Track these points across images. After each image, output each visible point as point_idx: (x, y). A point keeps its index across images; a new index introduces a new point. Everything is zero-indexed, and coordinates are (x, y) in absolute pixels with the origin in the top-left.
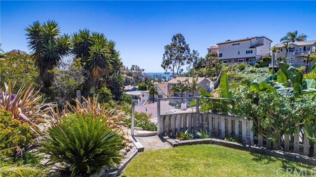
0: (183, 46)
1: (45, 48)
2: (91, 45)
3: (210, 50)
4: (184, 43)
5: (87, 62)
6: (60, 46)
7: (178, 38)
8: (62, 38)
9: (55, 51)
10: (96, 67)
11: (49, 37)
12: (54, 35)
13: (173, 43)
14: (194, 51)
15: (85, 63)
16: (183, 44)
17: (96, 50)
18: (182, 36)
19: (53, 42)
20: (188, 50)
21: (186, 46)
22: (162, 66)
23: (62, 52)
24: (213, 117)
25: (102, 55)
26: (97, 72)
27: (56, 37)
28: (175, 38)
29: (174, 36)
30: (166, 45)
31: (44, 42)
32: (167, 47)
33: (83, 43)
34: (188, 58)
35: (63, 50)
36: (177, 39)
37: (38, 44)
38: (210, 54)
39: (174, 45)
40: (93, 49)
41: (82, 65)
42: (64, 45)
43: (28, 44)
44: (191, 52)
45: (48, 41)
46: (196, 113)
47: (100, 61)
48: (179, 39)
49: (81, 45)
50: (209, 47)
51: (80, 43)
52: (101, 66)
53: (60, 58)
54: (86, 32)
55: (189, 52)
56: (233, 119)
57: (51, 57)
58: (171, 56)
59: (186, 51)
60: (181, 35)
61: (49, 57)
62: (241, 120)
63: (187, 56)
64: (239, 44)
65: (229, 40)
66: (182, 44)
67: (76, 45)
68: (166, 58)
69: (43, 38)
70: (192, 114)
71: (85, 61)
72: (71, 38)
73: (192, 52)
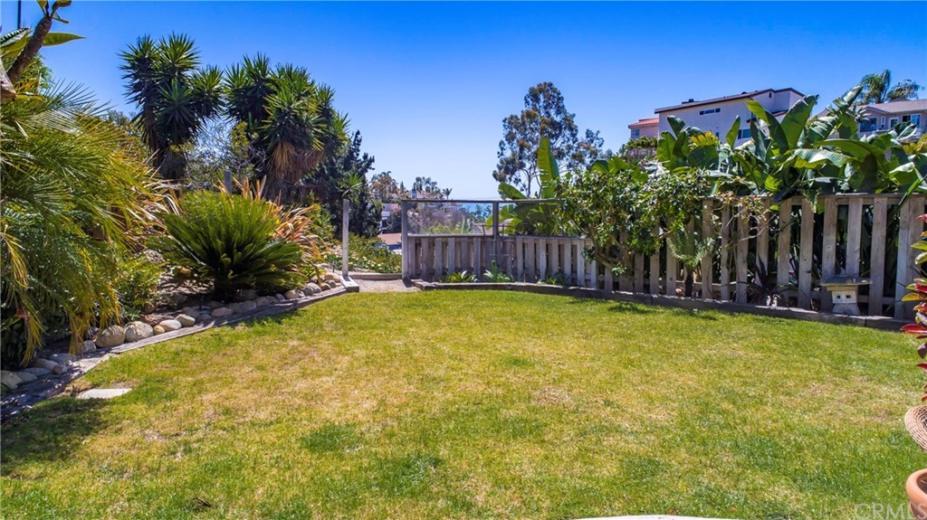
0: (558, 119)
1: (163, 97)
2: (271, 92)
3: (636, 130)
4: (560, 110)
5: (262, 134)
6: (199, 93)
7: (545, 95)
8: (204, 74)
9: (188, 106)
10: (282, 146)
11: (173, 71)
12: (185, 68)
13: (530, 108)
14: (589, 134)
15: (255, 136)
16: (558, 113)
17: (283, 104)
18: (555, 90)
19: (182, 84)
20: (571, 129)
21: (565, 119)
22: (495, 175)
23: (204, 110)
24: (525, 242)
25: (295, 116)
26: (285, 157)
27: (189, 73)
28: (533, 96)
29: (532, 90)
30: (508, 116)
31: (162, 84)
32: (511, 122)
33: (252, 88)
34: (572, 152)
35: (204, 103)
36: (541, 97)
37: (147, 90)
38: (638, 140)
39: (529, 116)
40: (275, 101)
41: (249, 139)
42: (208, 92)
43: (125, 90)
44: (581, 136)
45: (170, 83)
46: (492, 237)
47: (292, 130)
48: (548, 97)
49: (249, 94)
50: (635, 121)
51: (247, 89)
52: (293, 142)
53: (198, 123)
54: (260, 62)
55: (574, 135)
56: (561, 243)
57: (177, 119)
58: (522, 148)
59: (567, 133)
60: (551, 85)
61: (173, 118)
62: (574, 243)
63: (570, 148)
64: (718, 110)
65: (691, 101)
66: (552, 112)
67: (236, 92)
68: (508, 154)
69: (161, 75)
70: (484, 237)
71: (256, 131)
72: (226, 77)
73: (584, 136)
